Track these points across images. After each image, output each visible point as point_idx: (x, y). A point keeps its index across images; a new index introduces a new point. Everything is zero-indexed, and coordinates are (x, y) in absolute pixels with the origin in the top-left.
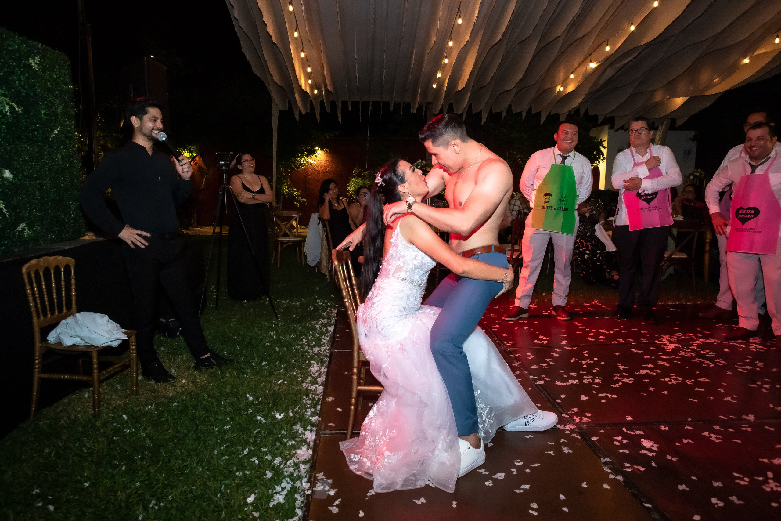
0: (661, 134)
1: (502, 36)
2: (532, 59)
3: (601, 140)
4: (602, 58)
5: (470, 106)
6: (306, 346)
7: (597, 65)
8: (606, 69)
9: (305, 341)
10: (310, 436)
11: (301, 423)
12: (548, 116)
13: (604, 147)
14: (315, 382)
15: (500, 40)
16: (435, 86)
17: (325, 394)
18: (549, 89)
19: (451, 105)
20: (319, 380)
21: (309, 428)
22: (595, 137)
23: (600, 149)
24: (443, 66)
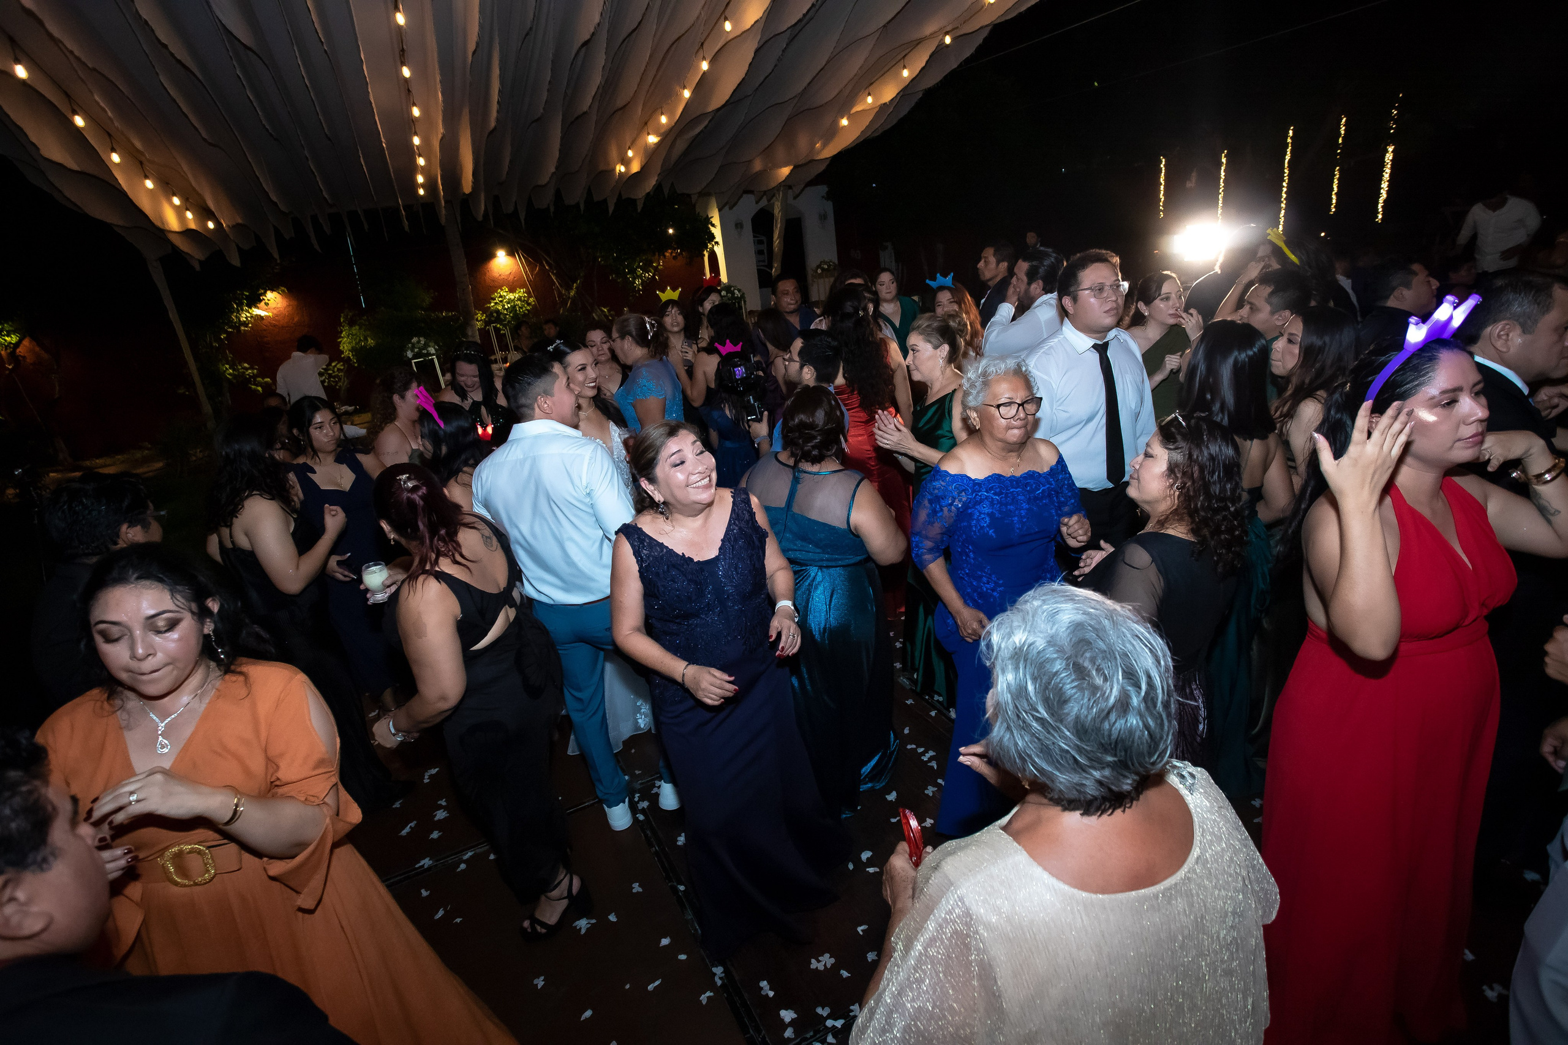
3: (708, 216)
4: (661, 129)
7: (659, 139)
8: (675, 139)
12: (617, 203)
13: (714, 226)
18: (605, 169)
22: (698, 215)
23: (709, 229)
24: (420, 168)
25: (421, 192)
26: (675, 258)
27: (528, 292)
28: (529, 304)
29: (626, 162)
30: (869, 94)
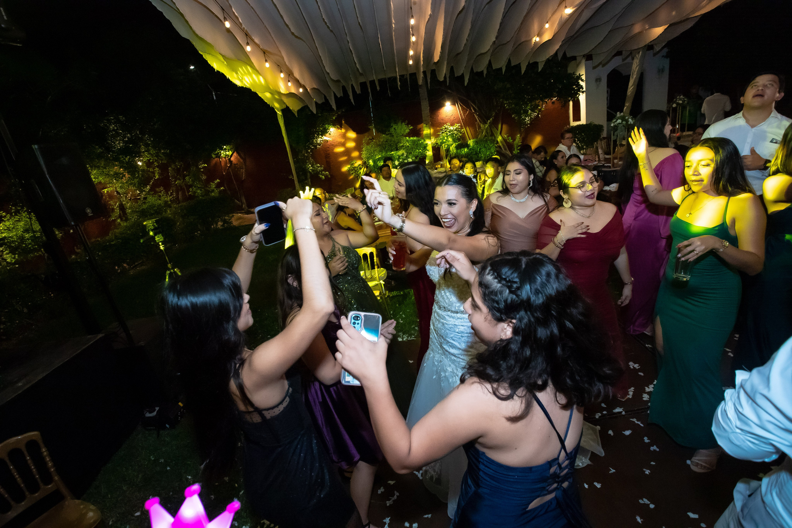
0: (638, 61)
1: (465, 2)
2: (502, 20)
3: (579, 74)
5: (452, 70)
7: (574, 9)
12: (527, 66)
13: (582, 80)
15: (464, 7)
18: (525, 41)
19: (433, 72)
22: (574, 73)
23: (579, 82)
24: (412, 44)
25: (411, 62)
26: (553, 103)
27: (461, 126)
28: (461, 133)
29: (540, 35)
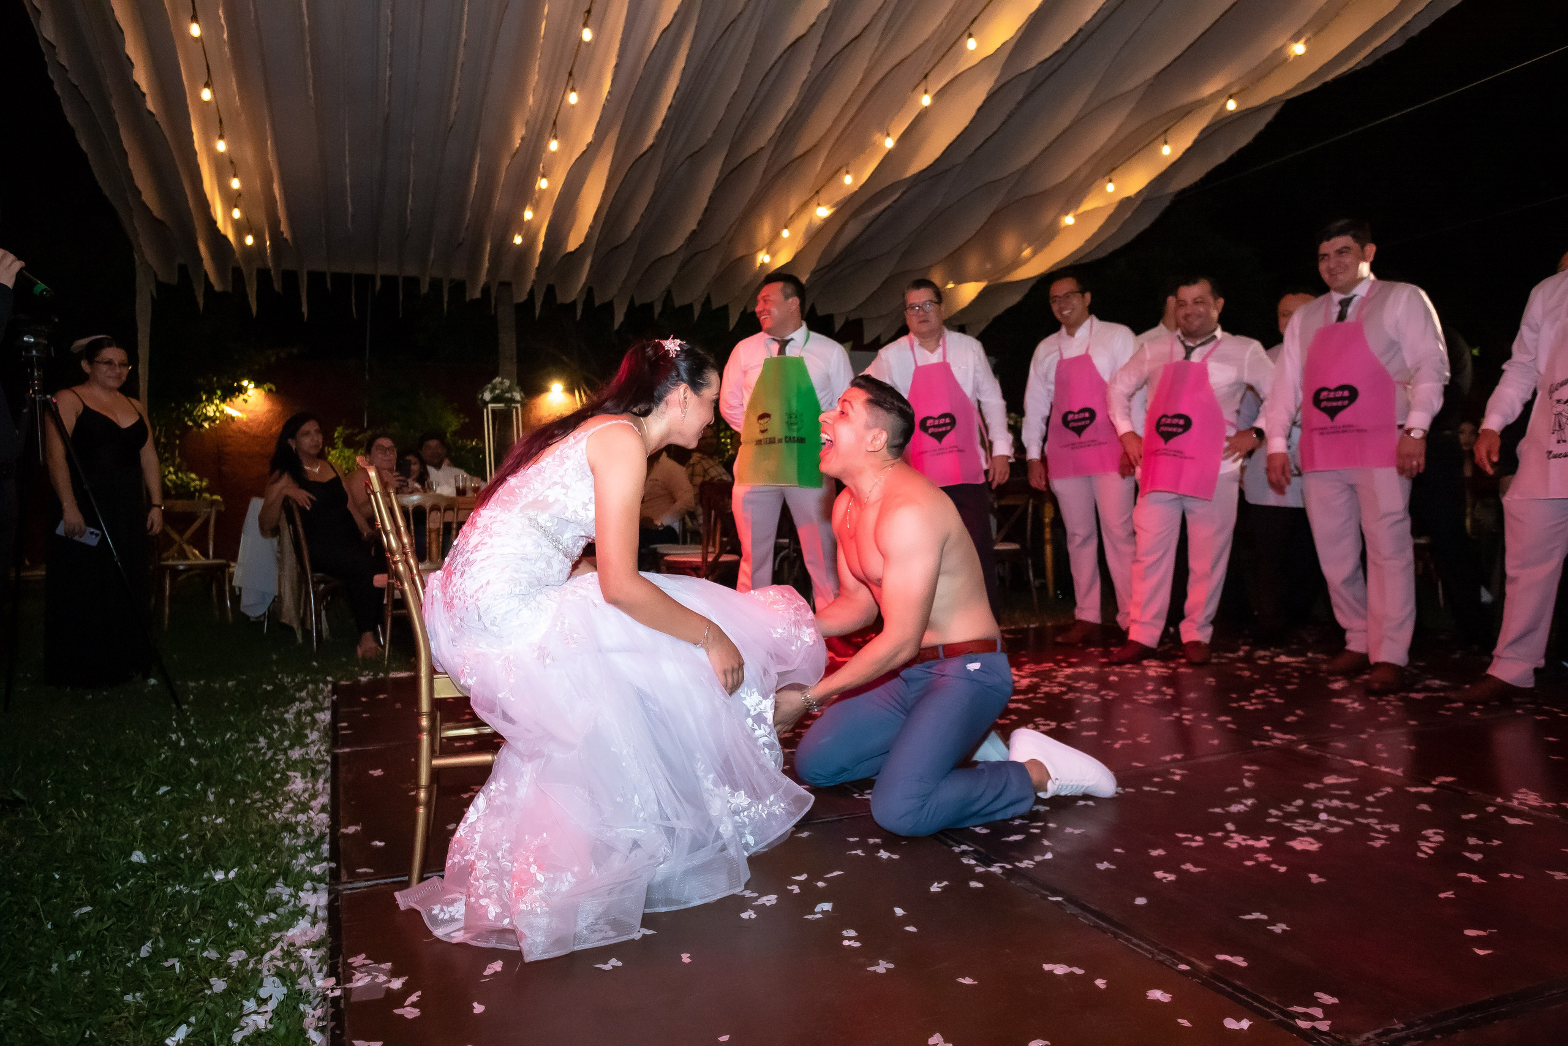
1: (657, 137)
2: (715, 191)
4: (839, 196)
5: (589, 292)
6: (269, 749)
7: (833, 211)
8: (846, 223)
9: (262, 742)
10: (316, 900)
11: (285, 879)
12: (742, 313)
14: (304, 808)
15: (652, 146)
16: (518, 240)
17: (335, 825)
18: (742, 257)
19: (550, 291)
20: (313, 803)
21: (308, 885)
24: (537, 196)
29: (772, 248)
30: (1110, 181)
